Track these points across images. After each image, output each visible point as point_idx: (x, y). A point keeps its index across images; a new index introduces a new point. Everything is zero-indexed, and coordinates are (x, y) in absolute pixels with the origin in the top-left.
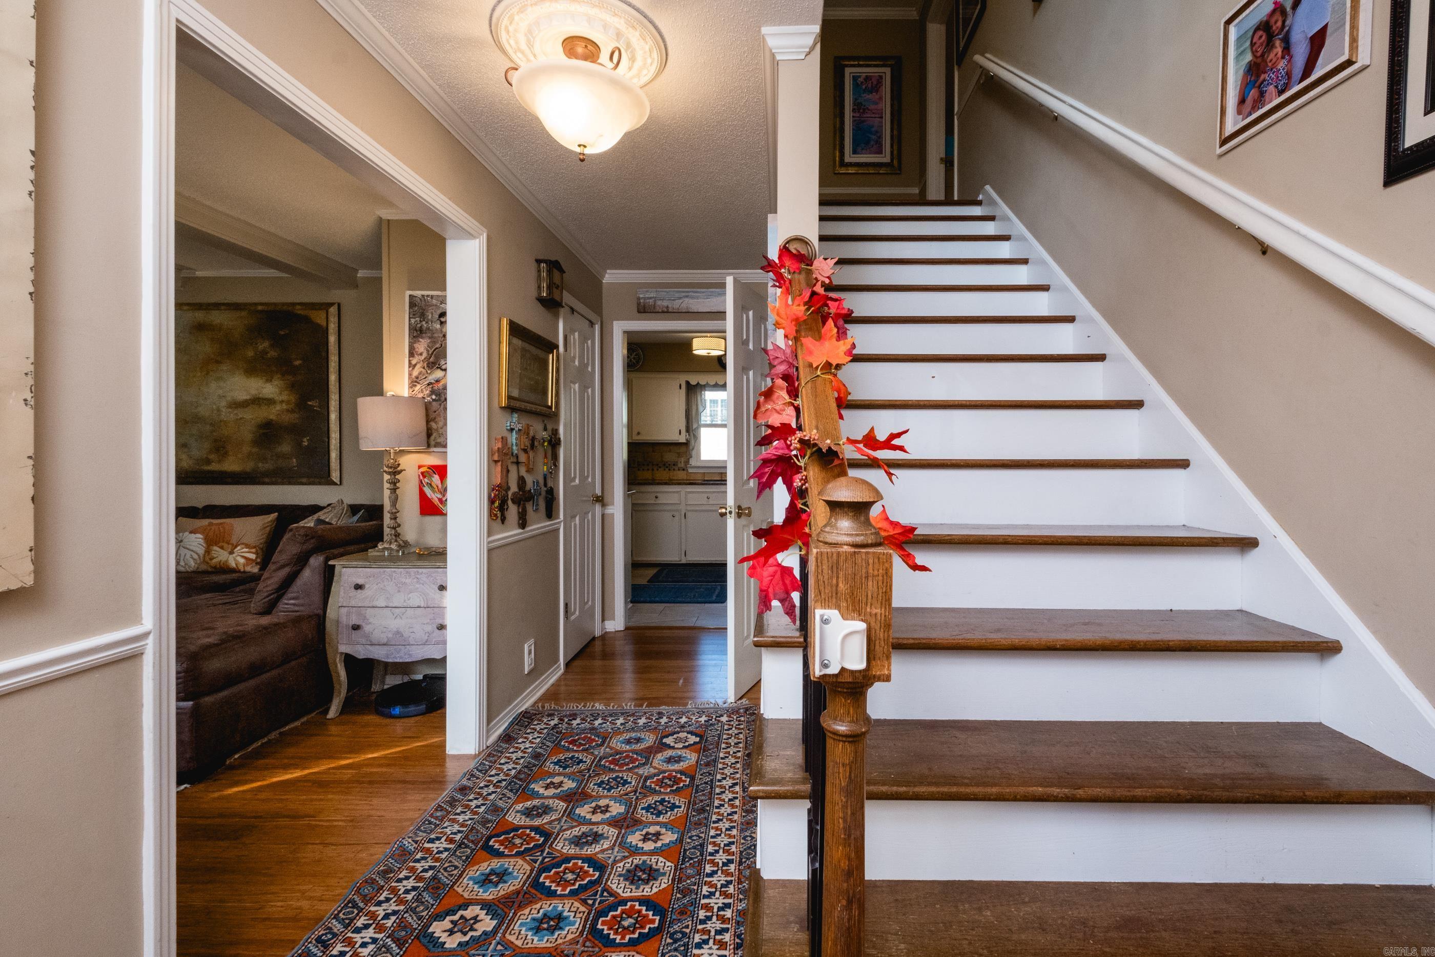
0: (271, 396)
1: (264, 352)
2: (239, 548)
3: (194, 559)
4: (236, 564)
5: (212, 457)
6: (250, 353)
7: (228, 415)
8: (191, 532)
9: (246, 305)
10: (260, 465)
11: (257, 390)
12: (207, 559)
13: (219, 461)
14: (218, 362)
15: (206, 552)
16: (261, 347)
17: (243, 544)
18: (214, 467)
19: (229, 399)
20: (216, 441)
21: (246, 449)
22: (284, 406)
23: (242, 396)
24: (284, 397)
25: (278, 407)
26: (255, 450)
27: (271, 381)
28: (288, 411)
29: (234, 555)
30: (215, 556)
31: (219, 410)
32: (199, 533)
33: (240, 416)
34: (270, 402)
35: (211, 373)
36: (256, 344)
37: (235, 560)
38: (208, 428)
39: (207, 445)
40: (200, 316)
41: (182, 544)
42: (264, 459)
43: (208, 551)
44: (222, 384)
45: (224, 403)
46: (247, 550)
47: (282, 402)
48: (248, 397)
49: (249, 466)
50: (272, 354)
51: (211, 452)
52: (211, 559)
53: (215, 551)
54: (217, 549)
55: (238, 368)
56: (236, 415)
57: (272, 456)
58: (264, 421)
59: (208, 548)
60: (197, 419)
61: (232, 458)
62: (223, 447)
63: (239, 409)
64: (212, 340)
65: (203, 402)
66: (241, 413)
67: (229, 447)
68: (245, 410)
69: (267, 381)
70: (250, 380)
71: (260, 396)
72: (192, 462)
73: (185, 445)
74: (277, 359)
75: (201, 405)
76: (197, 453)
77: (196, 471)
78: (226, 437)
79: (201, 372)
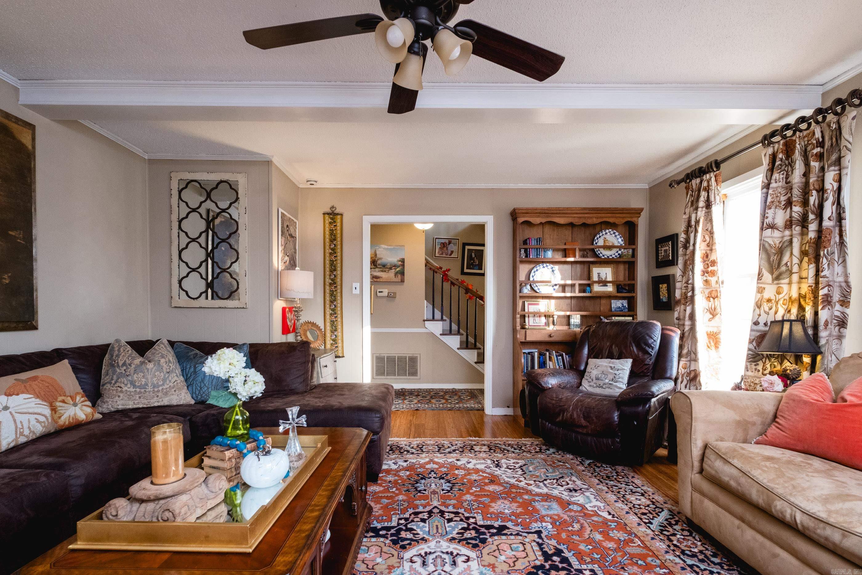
8: (8, 395)
12: (56, 417)
15: (50, 411)
30: (62, 412)
37: (81, 410)
43: (53, 409)
53: (60, 406)
54: (61, 404)
59: (51, 406)
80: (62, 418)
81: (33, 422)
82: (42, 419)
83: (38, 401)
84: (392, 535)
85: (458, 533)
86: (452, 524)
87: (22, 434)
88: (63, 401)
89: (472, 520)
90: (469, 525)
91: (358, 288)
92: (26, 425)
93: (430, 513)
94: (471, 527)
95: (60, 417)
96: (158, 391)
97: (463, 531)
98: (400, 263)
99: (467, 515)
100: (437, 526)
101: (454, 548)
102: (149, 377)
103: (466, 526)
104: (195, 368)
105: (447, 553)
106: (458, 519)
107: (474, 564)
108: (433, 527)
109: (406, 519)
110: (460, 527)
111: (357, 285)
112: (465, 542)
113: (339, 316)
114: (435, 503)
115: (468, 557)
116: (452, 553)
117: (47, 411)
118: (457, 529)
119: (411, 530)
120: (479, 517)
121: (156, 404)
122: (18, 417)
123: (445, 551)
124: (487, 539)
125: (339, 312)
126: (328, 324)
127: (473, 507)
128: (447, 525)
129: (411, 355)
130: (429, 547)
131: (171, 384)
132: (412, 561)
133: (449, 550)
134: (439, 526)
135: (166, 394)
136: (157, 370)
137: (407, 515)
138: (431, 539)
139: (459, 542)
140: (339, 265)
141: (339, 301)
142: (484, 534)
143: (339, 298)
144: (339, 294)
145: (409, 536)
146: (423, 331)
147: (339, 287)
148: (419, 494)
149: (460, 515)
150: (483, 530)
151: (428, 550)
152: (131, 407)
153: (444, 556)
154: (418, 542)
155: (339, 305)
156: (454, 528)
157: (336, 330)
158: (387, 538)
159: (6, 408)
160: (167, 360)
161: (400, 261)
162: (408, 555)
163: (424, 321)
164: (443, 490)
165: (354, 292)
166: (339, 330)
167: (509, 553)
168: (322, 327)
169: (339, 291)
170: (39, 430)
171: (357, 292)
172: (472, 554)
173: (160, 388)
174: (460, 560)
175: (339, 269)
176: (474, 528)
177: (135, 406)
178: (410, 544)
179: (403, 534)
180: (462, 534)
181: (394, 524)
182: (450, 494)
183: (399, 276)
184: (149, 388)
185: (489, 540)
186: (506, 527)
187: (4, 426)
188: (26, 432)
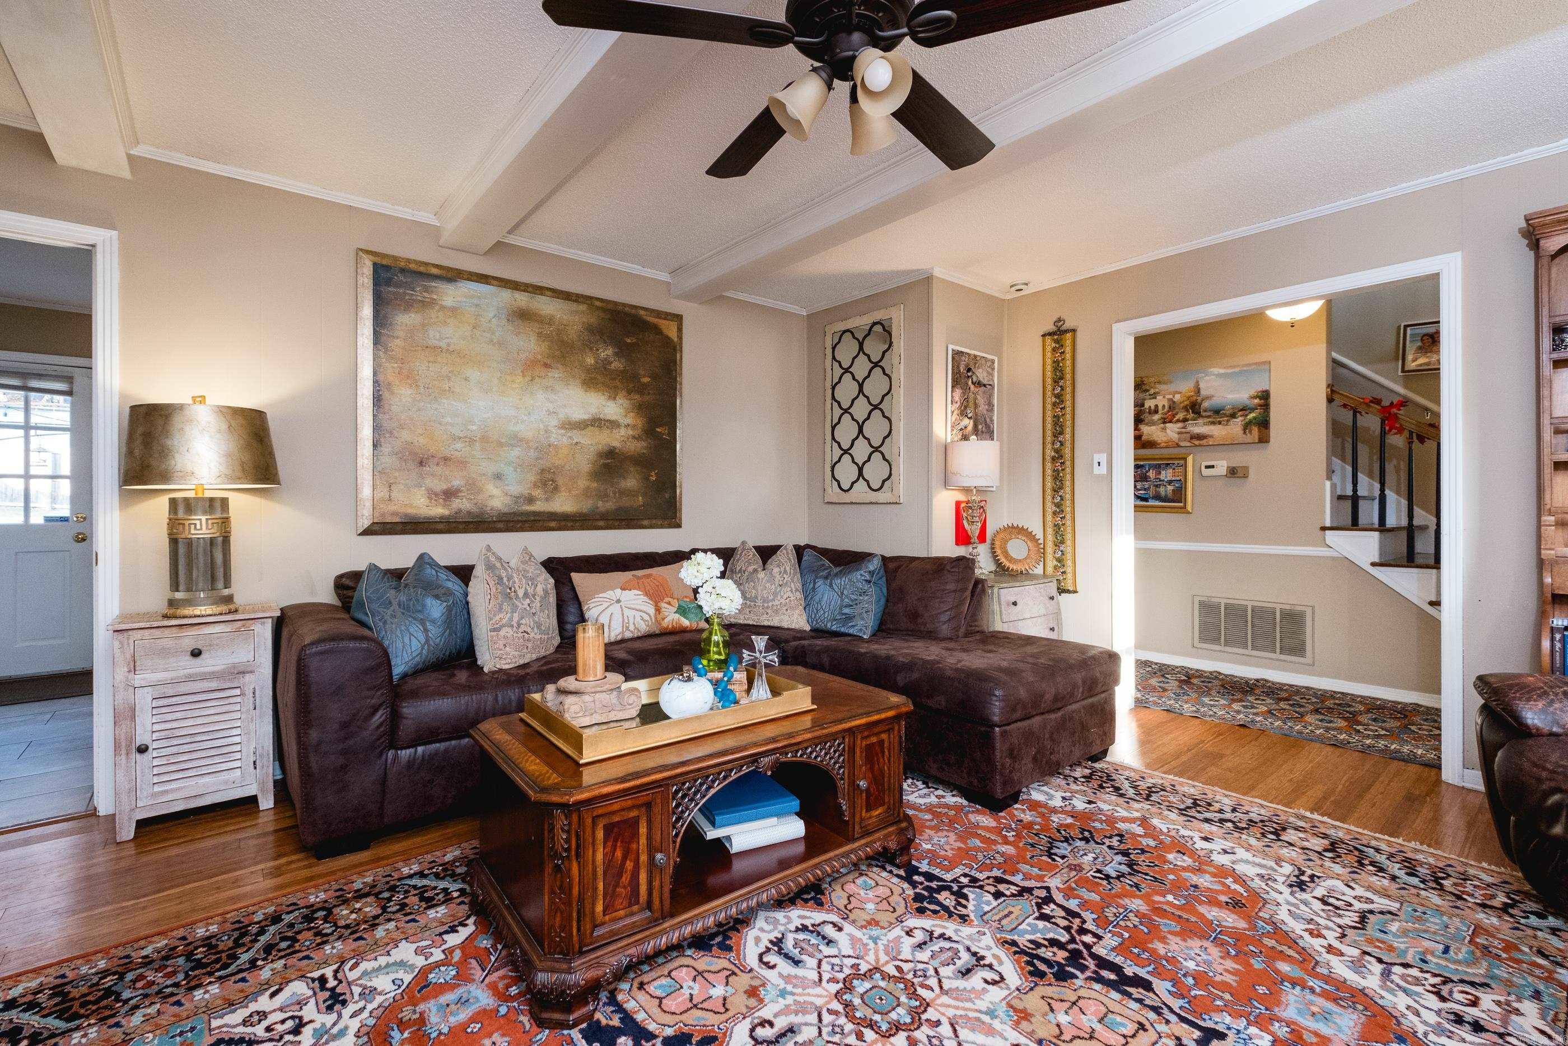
0: (614, 418)
1: (607, 362)
3: (646, 620)
5: (537, 493)
6: (590, 360)
7: (558, 438)
8: (623, 589)
10: (600, 504)
11: (597, 407)
12: (660, 618)
13: (547, 500)
14: (546, 366)
15: (655, 610)
16: (603, 354)
18: (539, 506)
19: (561, 416)
20: (544, 471)
21: (583, 483)
22: (630, 432)
23: (579, 415)
24: (629, 420)
25: (623, 431)
26: (596, 485)
27: (615, 399)
28: (634, 437)
30: (666, 614)
31: (547, 431)
32: (635, 589)
33: (575, 440)
34: (613, 424)
35: (537, 380)
36: (597, 350)
38: (533, 453)
39: (532, 477)
40: (521, 298)
41: (623, 603)
44: (551, 395)
45: (554, 422)
47: (627, 426)
48: (586, 417)
49: (585, 506)
50: (617, 365)
51: (535, 485)
53: (665, 608)
54: (666, 605)
55: (574, 377)
56: (570, 437)
57: (615, 493)
58: (606, 448)
59: (656, 606)
60: (517, 440)
61: (563, 494)
62: (553, 481)
63: (575, 431)
64: (540, 335)
65: (526, 418)
66: (577, 436)
67: (560, 481)
68: (583, 432)
69: (610, 398)
70: (588, 394)
71: (602, 416)
72: (508, 500)
73: (498, 477)
74: (622, 372)
75: (523, 421)
76: (516, 489)
77: (514, 514)
78: (557, 467)
79: (524, 376)
80: (666, 620)
81: (638, 619)
82: (646, 617)
83: (646, 599)
84: (927, 888)
85: (1031, 941)
86: (1042, 924)
87: (627, 628)
88: (669, 603)
89: (1088, 939)
90: (1072, 941)
91: (1104, 464)
92: (631, 621)
93: (1024, 891)
94: (1071, 946)
95: (663, 619)
96: (768, 607)
97: (1046, 943)
98: (1257, 401)
99: (1090, 926)
100: (1011, 913)
101: (996, 956)
102: (760, 588)
103: (1064, 937)
104: (815, 583)
105: (975, 954)
106: (1064, 923)
107: (996, 994)
108: (1001, 911)
109: (974, 880)
110: (1050, 936)
111: (1103, 458)
112: (1026, 958)
113: (1068, 516)
114: (1054, 882)
115: (1002, 979)
116: (982, 959)
117: (652, 611)
118: (1039, 935)
119: (962, 896)
120: (1111, 942)
121: (766, 623)
122: (627, 612)
123: (975, 949)
124: (1077, 977)
125: (1068, 509)
126: (1050, 531)
127: (1122, 923)
128: (1030, 920)
129: (1288, 607)
130: (956, 931)
131: (782, 601)
132: (909, 932)
133: (984, 953)
134: (1012, 916)
135: (776, 612)
136: (768, 581)
137: (981, 876)
138: (976, 923)
139: (1016, 953)
140: (1069, 423)
141: (1068, 489)
142: (1083, 968)
143: (1068, 483)
144: (1068, 477)
145: (950, 902)
146: (1320, 554)
147: (1068, 463)
148: (1044, 858)
149: (1077, 921)
150: (1089, 962)
151: (949, 933)
152: (741, 622)
153: (965, 955)
154: (950, 916)
155: (1068, 496)
156: (1037, 931)
157: (1062, 542)
158: (914, 888)
159: (618, 601)
160: (782, 569)
161: (1255, 397)
162: (915, 922)
163: (1324, 529)
164: (1099, 871)
165: (1097, 470)
166: (1069, 542)
167: (1090, 1021)
168: (1040, 535)
169: (1068, 470)
170: (643, 628)
171: (1103, 470)
172: (1013, 977)
173: (770, 604)
174: (982, 974)
175: (1068, 430)
176: (1074, 951)
177: (746, 622)
178: (935, 912)
179: (944, 896)
180: (1040, 946)
181: (949, 876)
182: (1105, 882)
183: (1255, 430)
184: (759, 603)
185: (1078, 982)
186: (1147, 986)
187: (614, 618)
188: (632, 628)
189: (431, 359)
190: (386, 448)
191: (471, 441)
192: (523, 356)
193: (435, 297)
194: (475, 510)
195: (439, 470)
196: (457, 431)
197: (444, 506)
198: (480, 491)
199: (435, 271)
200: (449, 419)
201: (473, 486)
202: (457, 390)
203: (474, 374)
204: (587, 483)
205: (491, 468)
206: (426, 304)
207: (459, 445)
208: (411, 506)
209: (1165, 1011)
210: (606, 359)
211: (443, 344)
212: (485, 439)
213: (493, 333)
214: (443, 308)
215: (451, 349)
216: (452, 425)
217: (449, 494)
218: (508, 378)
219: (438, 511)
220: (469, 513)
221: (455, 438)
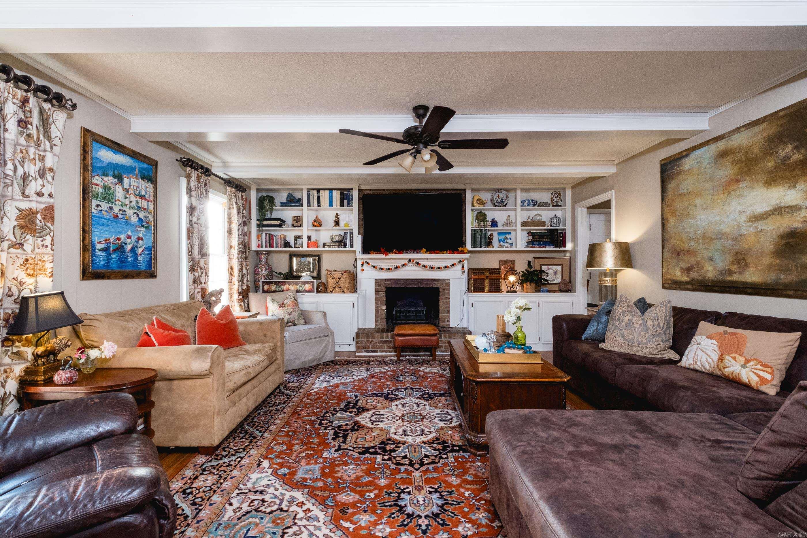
0: (794, 203)
1: (787, 157)
2: (752, 363)
3: (709, 363)
4: (749, 381)
5: (734, 268)
6: (770, 164)
7: (748, 229)
8: (708, 337)
9: (765, 117)
10: (782, 276)
11: (779, 199)
12: (720, 366)
13: (740, 273)
14: (738, 181)
15: (719, 359)
16: (782, 154)
17: (756, 359)
18: (736, 277)
19: (749, 213)
20: (737, 253)
21: (767, 260)
23: (762, 208)
25: (803, 214)
26: (777, 261)
27: (795, 186)
29: (747, 369)
30: (727, 365)
31: (739, 226)
32: (715, 339)
33: (760, 228)
34: (794, 209)
35: (732, 193)
36: (777, 152)
37: (747, 374)
38: (730, 242)
39: (730, 258)
40: (722, 145)
41: (700, 346)
42: (786, 270)
43: (721, 359)
44: (742, 201)
45: (744, 218)
46: (761, 368)
48: (768, 209)
49: (770, 277)
50: (796, 157)
51: (733, 264)
52: (724, 368)
53: (728, 360)
54: (730, 359)
55: (758, 182)
56: (756, 227)
57: (797, 267)
58: (787, 230)
59: (722, 355)
60: (721, 236)
61: (752, 269)
62: (744, 259)
63: (759, 222)
64: (733, 162)
65: (725, 220)
66: (761, 225)
67: (749, 260)
68: (766, 221)
69: (790, 187)
70: (770, 190)
71: (782, 205)
72: (716, 273)
73: (711, 259)
74: (802, 161)
75: (724, 223)
76: (720, 265)
77: (720, 281)
78: (746, 250)
79: (724, 193)
80: (726, 370)
82: (710, 361)
83: (716, 348)
84: (448, 446)
85: (399, 447)
86: (403, 454)
87: (696, 363)
88: (734, 359)
89: (386, 457)
90: (390, 454)
93: (422, 464)
94: (389, 452)
97: (396, 449)
99: (389, 463)
101: (403, 438)
103: (392, 454)
105: (408, 435)
106: (398, 459)
107: (393, 430)
108: (418, 451)
109: (441, 458)
110: (397, 452)
112: (396, 442)
114: (417, 474)
115: (395, 434)
116: (405, 435)
117: (715, 357)
118: (400, 450)
119: (435, 450)
120: (379, 460)
122: (699, 353)
123: (410, 437)
127: (381, 470)
128: (408, 453)
130: (421, 439)
132: (430, 432)
133: (407, 437)
134: (413, 452)
137: (442, 461)
138: (419, 443)
139: (400, 442)
142: (380, 448)
145: (435, 446)
148: (436, 487)
149: (395, 462)
150: (379, 451)
151: (421, 437)
153: (411, 434)
154: (428, 442)
156: (402, 451)
158: (451, 444)
159: (699, 344)
162: (433, 435)
164: (409, 493)
167: (368, 437)
170: (706, 367)
172: (393, 436)
174: (401, 433)
176: (387, 451)
179: (440, 447)
180: (396, 447)
181: (450, 455)
182: (402, 487)
185: (377, 443)
186: (360, 453)
187: (691, 352)
188: (699, 363)
189: (681, 200)
190: (666, 249)
191: (697, 240)
192: (723, 181)
193: (682, 168)
194: (700, 278)
195: (685, 257)
196: (691, 236)
197: (688, 276)
198: (703, 268)
199: (684, 154)
200: (689, 230)
201: (699, 265)
202: (691, 213)
203: (698, 201)
204: (771, 260)
205: (709, 254)
206: (678, 174)
207: (692, 243)
208: (675, 276)
209: (352, 449)
210: (784, 157)
211: (685, 191)
212: (704, 237)
213: (707, 174)
214: (685, 171)
215: (688, 192)
216: (689, 232)
217: (689, 270)
218: (716, 197)
219: (685, 279)
220: (698, 280)
221: (692, 239)
